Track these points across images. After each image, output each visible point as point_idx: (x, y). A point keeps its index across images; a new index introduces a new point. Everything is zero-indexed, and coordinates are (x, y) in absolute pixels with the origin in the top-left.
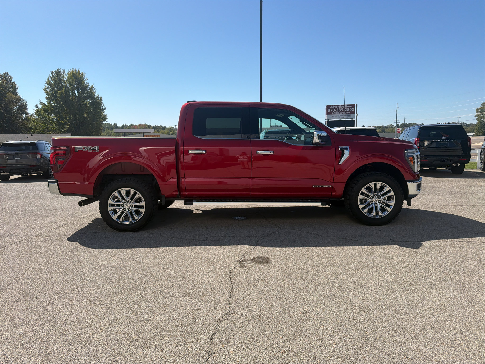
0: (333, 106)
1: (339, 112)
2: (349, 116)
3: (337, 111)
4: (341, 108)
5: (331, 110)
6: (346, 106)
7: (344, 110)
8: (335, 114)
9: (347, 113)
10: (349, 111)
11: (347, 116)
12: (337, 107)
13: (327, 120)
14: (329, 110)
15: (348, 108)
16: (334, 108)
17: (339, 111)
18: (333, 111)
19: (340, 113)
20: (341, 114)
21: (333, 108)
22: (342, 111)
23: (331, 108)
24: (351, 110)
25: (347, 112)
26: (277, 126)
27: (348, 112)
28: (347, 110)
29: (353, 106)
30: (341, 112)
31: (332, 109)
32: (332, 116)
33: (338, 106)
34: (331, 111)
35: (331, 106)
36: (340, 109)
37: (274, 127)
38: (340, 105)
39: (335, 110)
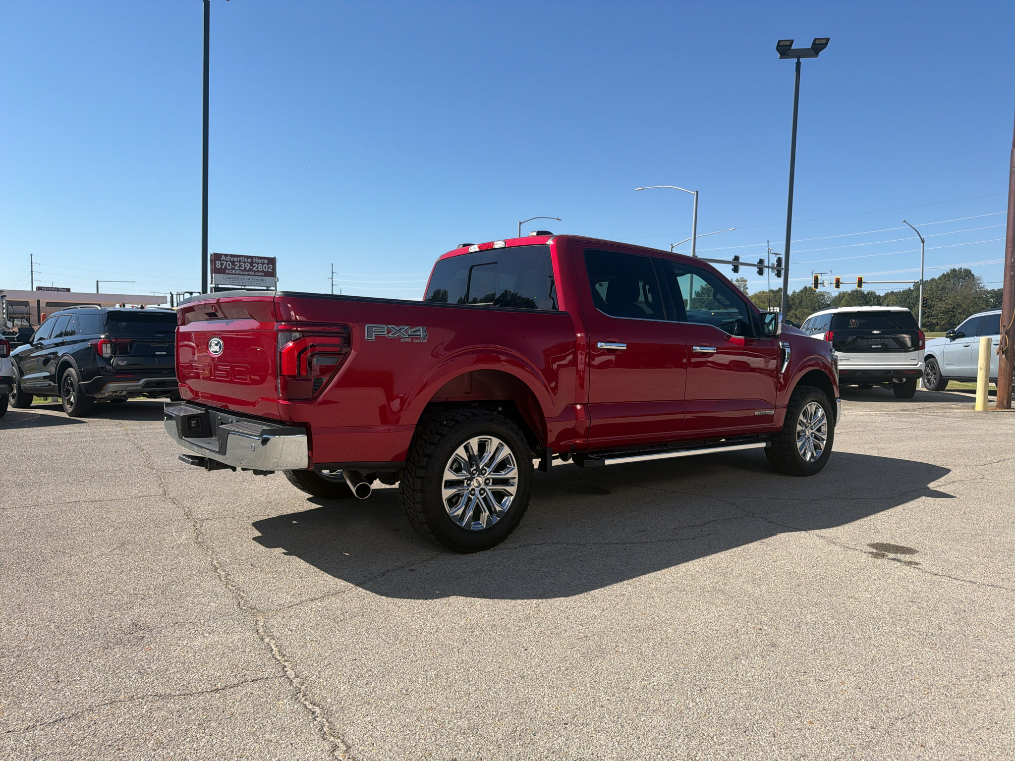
0: (226, 255)
1: (242, 271)
2: (262, 280)
3: (236, 268)
4: (245, 263)
5: (223, 264)
6: (255, 259)
7: (251, 268)
8: (233, 274)
9: (259, 274)
10: (263, 270)
11: (259, 280)
12: (235, 259)
13: (214, 286)
14: (219, 264)
15: (259, 265)
16: (230, 261)
17: (241, 268)
18: (228, 267)
19: (243, 273)
20: (245, 275)
21: (228, 261)
22: (247, 269)
23: (223, 260)
24: (265, 268)
25: (258, 271)
26: (58, 288)
27: (260, 272)
28: (259, 269)
29: (272, 261)
30: (245, 270)
31: (225, 262)
32: (225, 277)
33: (239, 258)
34: (223, 267)
35: (223, 256)
36: (243, 264)
37: (48, 290)
38: (242, 256)
39: (232, 265)
